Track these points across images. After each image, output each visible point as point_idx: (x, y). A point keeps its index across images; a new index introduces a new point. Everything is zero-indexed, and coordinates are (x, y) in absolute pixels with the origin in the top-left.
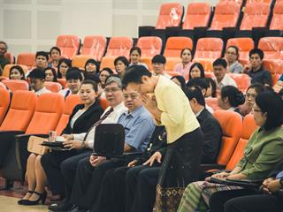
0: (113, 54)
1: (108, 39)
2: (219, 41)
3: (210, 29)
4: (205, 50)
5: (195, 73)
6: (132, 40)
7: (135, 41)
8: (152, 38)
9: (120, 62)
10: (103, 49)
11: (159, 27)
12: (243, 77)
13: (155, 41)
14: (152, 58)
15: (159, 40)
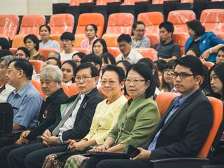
0: (26, 33)
1: (21, 17)
2: (130, 16)
3: (123, 4)
4: (116, 25)
5: (97, 48)
6: (44, 18)
7: (48, 18)
8: (64, 15)
9: (29, 40)
10: (16, 28)
11: (73, 4)
12: (150, 51)
13: (67, 18)
14: (61, 35)
15: (71, 17)
